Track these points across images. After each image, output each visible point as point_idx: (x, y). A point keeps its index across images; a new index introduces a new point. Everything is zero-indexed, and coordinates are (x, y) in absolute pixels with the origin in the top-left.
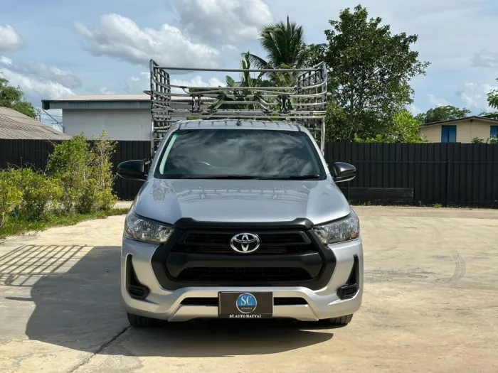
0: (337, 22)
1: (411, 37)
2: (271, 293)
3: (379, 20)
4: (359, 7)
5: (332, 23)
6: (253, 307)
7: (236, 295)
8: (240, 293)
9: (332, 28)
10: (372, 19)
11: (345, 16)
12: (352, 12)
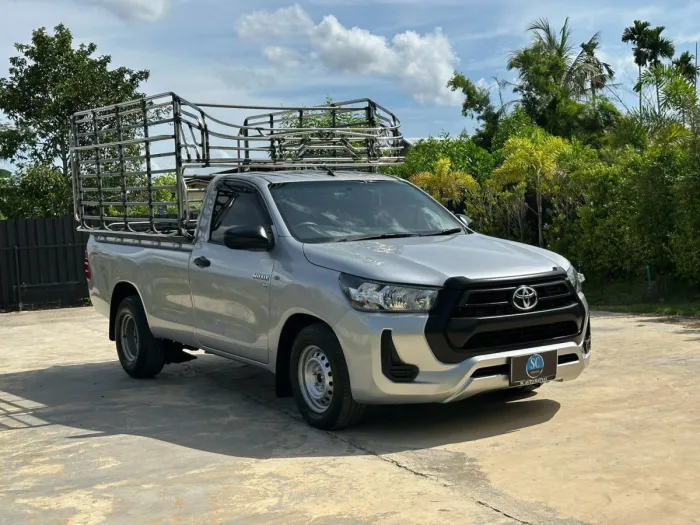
0: (27, 47)
1: (141, 73)
2: (556, 351)
3: (92, 48)
4: (60, 28)
5: (20, 47)
6: (540, 369)
7: (525, 358)
8: (529, 356)
9: (21, 55)
10: (82, 46)
11: (39, 38)
12: (51, 33)
